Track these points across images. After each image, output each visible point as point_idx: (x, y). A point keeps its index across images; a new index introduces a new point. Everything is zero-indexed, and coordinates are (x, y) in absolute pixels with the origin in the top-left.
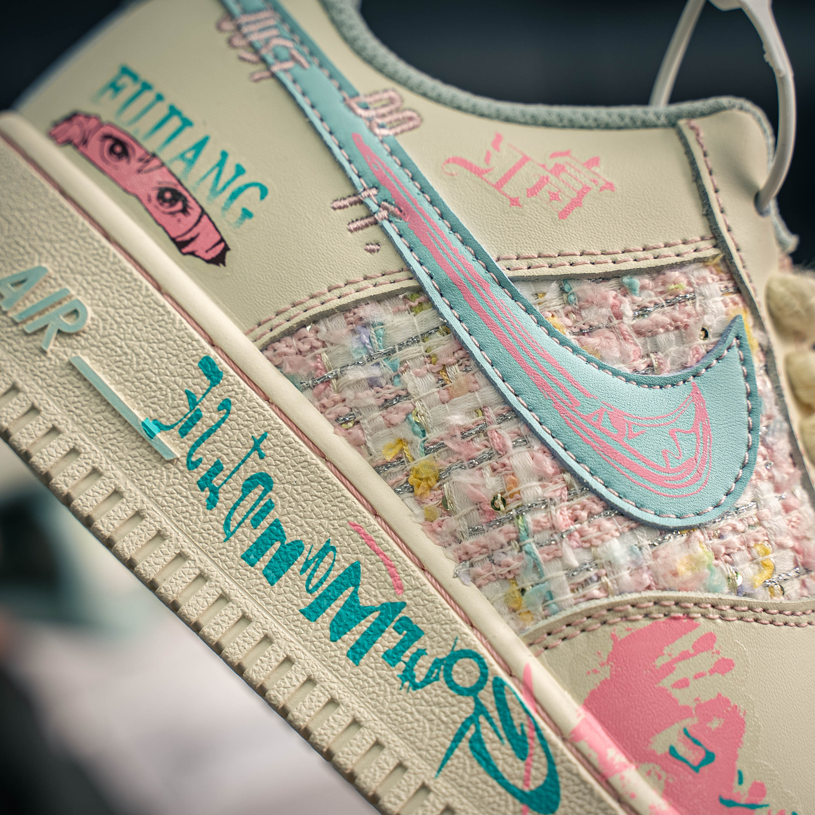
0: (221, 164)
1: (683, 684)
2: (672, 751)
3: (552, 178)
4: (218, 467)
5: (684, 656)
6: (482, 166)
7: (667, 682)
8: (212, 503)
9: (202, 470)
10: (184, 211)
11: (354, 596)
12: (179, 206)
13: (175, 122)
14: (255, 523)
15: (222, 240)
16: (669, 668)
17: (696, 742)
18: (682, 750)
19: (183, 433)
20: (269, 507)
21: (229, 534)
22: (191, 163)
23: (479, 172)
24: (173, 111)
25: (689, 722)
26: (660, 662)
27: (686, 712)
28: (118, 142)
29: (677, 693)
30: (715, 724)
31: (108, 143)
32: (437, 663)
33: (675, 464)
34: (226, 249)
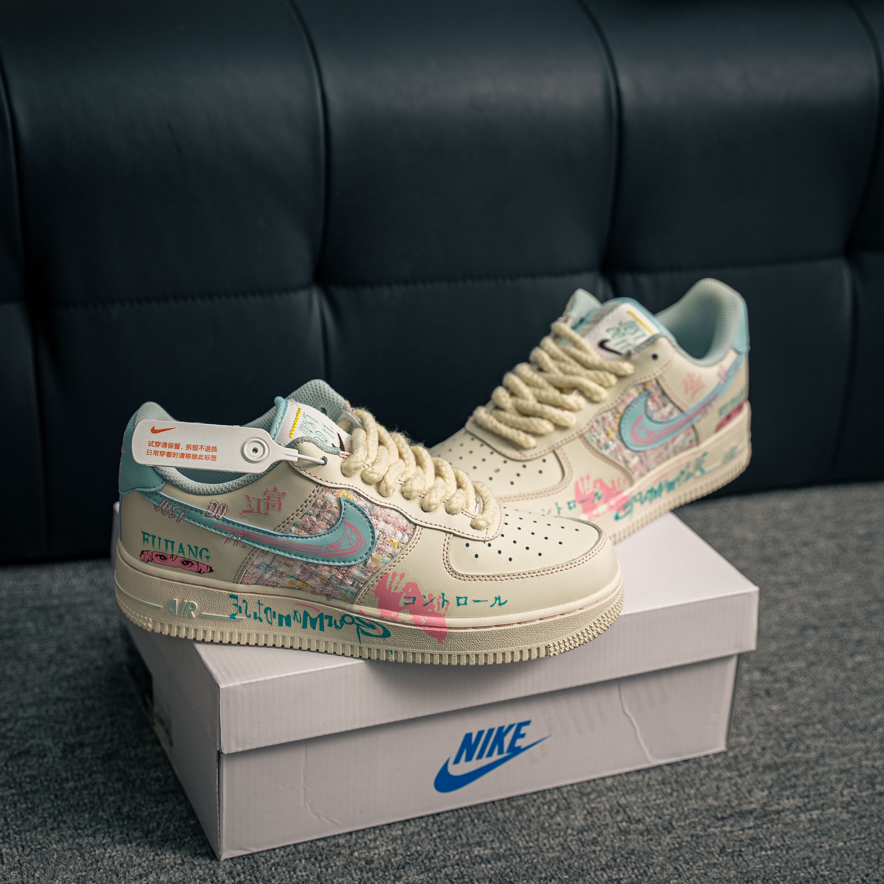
0: (190, 548)
1: (396, 588)
2: (405, 604)
3: (269, 501)
4: (255, 613)
5: (391, 582)
6: (251, 509)
7: (392, 591)
8: (261, 620)
9: (252, 616)
10: (192, 564)
11: (311, 618)
12: (190, 564)
13: (170, 544)
14: (275, 617)
15: (208, 566)
16: (390, 587)
17: (409, 598)
18: (407, 602)
19: (240, 612)
20: (274, 613)
21: (271, 624)
22: (183, 552)
23: (251, 511)
24: (167, 541)
25: (404, 595)
26: (387, 588)
27: (402, 593)
28: (161, 556)
29: (396, 591)
30: (410, 590)
31: (158, 557)
32: (340, 621)
33: (354, 544)
34: (211, 568)
